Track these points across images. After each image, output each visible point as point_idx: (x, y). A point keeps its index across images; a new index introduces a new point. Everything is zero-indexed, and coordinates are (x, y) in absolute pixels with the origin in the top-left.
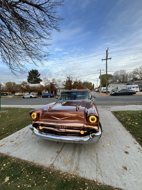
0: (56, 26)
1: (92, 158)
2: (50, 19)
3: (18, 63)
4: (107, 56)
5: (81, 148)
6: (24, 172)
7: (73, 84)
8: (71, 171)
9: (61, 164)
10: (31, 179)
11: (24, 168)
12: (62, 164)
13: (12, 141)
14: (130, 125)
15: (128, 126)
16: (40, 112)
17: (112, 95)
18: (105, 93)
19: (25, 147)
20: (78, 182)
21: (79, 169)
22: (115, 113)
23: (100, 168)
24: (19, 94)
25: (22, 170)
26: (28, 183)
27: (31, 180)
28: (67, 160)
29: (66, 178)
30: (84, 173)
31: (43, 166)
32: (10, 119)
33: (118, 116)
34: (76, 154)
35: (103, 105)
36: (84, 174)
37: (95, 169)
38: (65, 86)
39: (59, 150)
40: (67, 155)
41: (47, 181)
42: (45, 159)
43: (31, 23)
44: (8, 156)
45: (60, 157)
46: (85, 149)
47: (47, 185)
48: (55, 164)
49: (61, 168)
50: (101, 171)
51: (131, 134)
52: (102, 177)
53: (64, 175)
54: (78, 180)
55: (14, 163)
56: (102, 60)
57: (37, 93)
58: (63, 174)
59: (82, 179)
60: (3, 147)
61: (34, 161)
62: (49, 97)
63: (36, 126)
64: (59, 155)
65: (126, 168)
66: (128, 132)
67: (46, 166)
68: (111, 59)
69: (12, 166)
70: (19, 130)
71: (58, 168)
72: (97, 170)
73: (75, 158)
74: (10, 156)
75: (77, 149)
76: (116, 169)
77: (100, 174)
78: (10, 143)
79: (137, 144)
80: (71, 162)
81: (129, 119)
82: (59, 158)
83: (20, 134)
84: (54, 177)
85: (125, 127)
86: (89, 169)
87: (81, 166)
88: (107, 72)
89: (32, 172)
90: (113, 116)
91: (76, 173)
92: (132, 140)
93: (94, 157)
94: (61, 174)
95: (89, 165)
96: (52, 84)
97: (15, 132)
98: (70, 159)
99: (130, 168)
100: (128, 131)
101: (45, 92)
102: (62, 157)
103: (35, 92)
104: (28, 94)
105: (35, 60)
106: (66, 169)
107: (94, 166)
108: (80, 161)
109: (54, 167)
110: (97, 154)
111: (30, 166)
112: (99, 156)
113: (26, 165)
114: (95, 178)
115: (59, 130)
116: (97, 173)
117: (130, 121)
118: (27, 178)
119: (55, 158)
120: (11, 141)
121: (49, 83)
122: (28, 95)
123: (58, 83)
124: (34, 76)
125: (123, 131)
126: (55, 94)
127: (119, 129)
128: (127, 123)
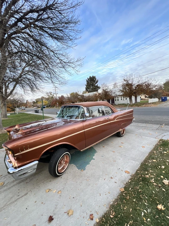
5: (28, 179)
14: (143, 179)
15: (139, 178)
34: (15, 183)
35: (166, 124)
40: (10, 179)
45: (5, 178)
66: (117, 190)
73: (9, 186)
90: (148, 149)
96: (105, 91)
108: (5, 192)
117: (161, 170)
124: (92, 83)
125: (115, 183)
126: (112, 103)
127: (112, 177)
128: (146, 173)
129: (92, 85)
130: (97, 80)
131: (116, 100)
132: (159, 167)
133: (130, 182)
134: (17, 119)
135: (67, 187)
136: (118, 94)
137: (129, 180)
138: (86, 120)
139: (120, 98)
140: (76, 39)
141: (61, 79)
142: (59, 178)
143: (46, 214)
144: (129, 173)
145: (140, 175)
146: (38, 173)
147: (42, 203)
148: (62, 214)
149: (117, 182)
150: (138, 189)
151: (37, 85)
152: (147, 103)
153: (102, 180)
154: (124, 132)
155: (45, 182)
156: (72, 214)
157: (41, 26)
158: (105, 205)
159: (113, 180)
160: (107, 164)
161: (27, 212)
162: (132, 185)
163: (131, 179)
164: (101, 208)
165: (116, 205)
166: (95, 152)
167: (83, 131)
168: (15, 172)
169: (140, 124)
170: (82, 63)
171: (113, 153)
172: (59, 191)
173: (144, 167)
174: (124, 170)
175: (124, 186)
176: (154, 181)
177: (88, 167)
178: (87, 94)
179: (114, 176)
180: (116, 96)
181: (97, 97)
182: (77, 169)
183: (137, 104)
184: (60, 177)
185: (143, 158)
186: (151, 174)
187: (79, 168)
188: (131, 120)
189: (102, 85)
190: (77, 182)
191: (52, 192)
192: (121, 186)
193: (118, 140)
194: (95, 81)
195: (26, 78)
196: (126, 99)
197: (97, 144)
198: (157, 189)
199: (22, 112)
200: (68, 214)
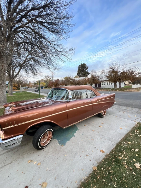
96: (93, 76)
124: (83, 70)
125: (90, 161)
126: (99, 87)
127: (88, 155)
128: (120, 154)
129: (83, 71)
130: (87, 67)
131: (102, 85)
132: (133, 150)
133: (104, 162)
134: (19, 96)
135: (46, 160)
136: (104, 79)
137: (103, 159)
138: (70, 101)
139: (106, 83)
140: (69, 32)
141: (56, 65)
142: (41, 151)
143: (23, 184)
144: (104, 153)
145: (114, 156)
146: (26, 145)
147: (23, 172)
148: (37, 185)
149: (92, 160)
150: (110, 170)
151: (37, 70)
152: (130, 88)
153: (78, 156)
154: (105, 113)
155: (29, 153)
156: (46, 187)
157: (41, 21)
158: (76, 182)
159: (88, 158)
160: (85, 142)
161: (8, 179)
162: (104, 165)
163: (104, 159)
164: (72, 184)
165: (87, 183)
166: (77, 129)
167: (66, 111)
168: (2, 144)
169: (121, 107)
170: (74, 53)
171: (92, 132)
172: (39, 163)
173: (119, 148)
174: (100, 149)
175: (97, 165)
176: (126, 164)
177: (68, 143)
178: (78, 79)
179: (90, 154)
180: (102, 81)
181: (86, 81)
182: (59, 144)
183: (121, 89)
184: (43, 150)
185: (119, 139)
186: (124, 156)
187: (60, 144)
188: (113, 103)
189: (91, 71)
190: (56, 156)
191: (33, 163)
192: (95, 165)
193: (99, 120)
194: (85, 68)
195: (29, 64)
196: (112, 84)
197: (80, 123)
198: (127, 172)
199: (26, 91)
200: (42, 186)
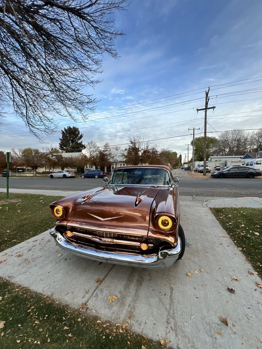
0: (110, 47)
1: (161, 297)
2: (99, 35)
3: (41, 115)
4: (207, 104)
5: (144, 276)
6: (31, 314)
7: (140, 154)
8: (118, 319)
9: (101, 304)
10: (41, 330)
11: (33, 307)
12: (103, 304)
13: (19, 256)
14: (243, 236)
15: (239, 238)
16: (70, 205)
17: (214, 176)
18: (201, 172)
19: (41, 267)
20: (129, 342)
21: (134, 316)
22: (217, 212)
23: (174, 318)
24: (44, 170)
25: (28, 311)
26: (37, 335)
27: (42, 332)
28: (114, 297)
29: (106, 333)
30: (142, 324)
31: (68, 305)
32: (22, 215)
33: (221, 218)
34: (133, 287)
35: (196, 195)
36: (142, 327)
37: (165, 320)
38: (126, 157)
39: (101, 277)
40: (115, 287)
41: (70, 335)
42: (73, 292)
43: (66, 42)
44: (9, 282)
45: (102, 291)
46: (150, 278)
47: (71, 343)
48: (90, 304)
49: (100, 312)
50: (175, 324)
51: (243, 253)
52: (177, 335)
53: (104, 326)
54: (129, 338)
55: (17, 296)
56: (198, 110)
57: (76, 169)
58: (103, 323)
59: (137, 337)
60: (2, 266)
61: (54, 296)
62: (97, 177)
63: (62, 230)
64: (100, 287)
65: (226, 322)
66: (237, 251)
67: (72, 306)
68: (214, 108)
69: (13, 301)
70: (35, 236)
71: (94, 312)
72: (169, 322)
73: (129, 294)
74: (13, 283)
75: (135, 278)
76: (206, 322)
77: (172, 330)
78: (16, 258)
79: (253, 274)
80: (121, 301)
81: (244, 224)
82: (99, 293)
83: (35, 243)
84: (84, 328)
85: (234, 241)
86: (153, 319)
87: (138, 312)
88: (205, 133)
89: (47, 316)
90: (211, 217)
91: (127, 325)
92: (244, 267)
93: (165, 295)
94: (98, 324)
95: (155, 310)
96: (102, 153)
97: (28, 239)
98: (119, 296)
99: (236, 322)
100: (238, 247)
101: (89, 167)
102: (106, 292)
103: (71, 167)
104: (60, 170)
105: (70, 110)
106: (110, 315)
107: (164, 313)
108: (137, 302)
109: (87, 308)
110: (172, 289)
111: (44, 303)
112: (176, 294)
113: (38, 301)
114: (161, 337)
115: (101, 240)
116: (167, 328)
117: (245, 228)
118: (36, 327)
119: (92, 291)
120: (18, 254)
121: (97, 152)
122: (60, 172)
123: (113, 152)
126: (107, 171)
127: (220, 243)
128: (238, 233)
130: (80, 134)
135: (200, 264)
136: (119, 159)
144: (226, 237)
148: (232, 283)
149: (229, 245)
153: (217, 248)
159: (225, 245)
160: (201, 235)
162: (241, 243)
165: (251, 259)
172: (200, 270)
174: (220, 236)
181: (87, 160)
184: (180, 259)
189: (89, 143)
190: (202, 257)
191: (194, 273)
192: (236, 247)
194: (77, 136)
